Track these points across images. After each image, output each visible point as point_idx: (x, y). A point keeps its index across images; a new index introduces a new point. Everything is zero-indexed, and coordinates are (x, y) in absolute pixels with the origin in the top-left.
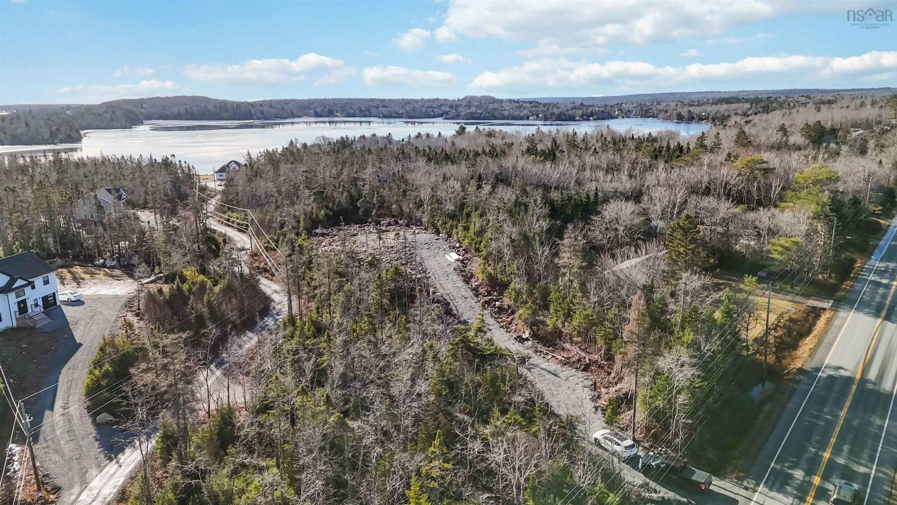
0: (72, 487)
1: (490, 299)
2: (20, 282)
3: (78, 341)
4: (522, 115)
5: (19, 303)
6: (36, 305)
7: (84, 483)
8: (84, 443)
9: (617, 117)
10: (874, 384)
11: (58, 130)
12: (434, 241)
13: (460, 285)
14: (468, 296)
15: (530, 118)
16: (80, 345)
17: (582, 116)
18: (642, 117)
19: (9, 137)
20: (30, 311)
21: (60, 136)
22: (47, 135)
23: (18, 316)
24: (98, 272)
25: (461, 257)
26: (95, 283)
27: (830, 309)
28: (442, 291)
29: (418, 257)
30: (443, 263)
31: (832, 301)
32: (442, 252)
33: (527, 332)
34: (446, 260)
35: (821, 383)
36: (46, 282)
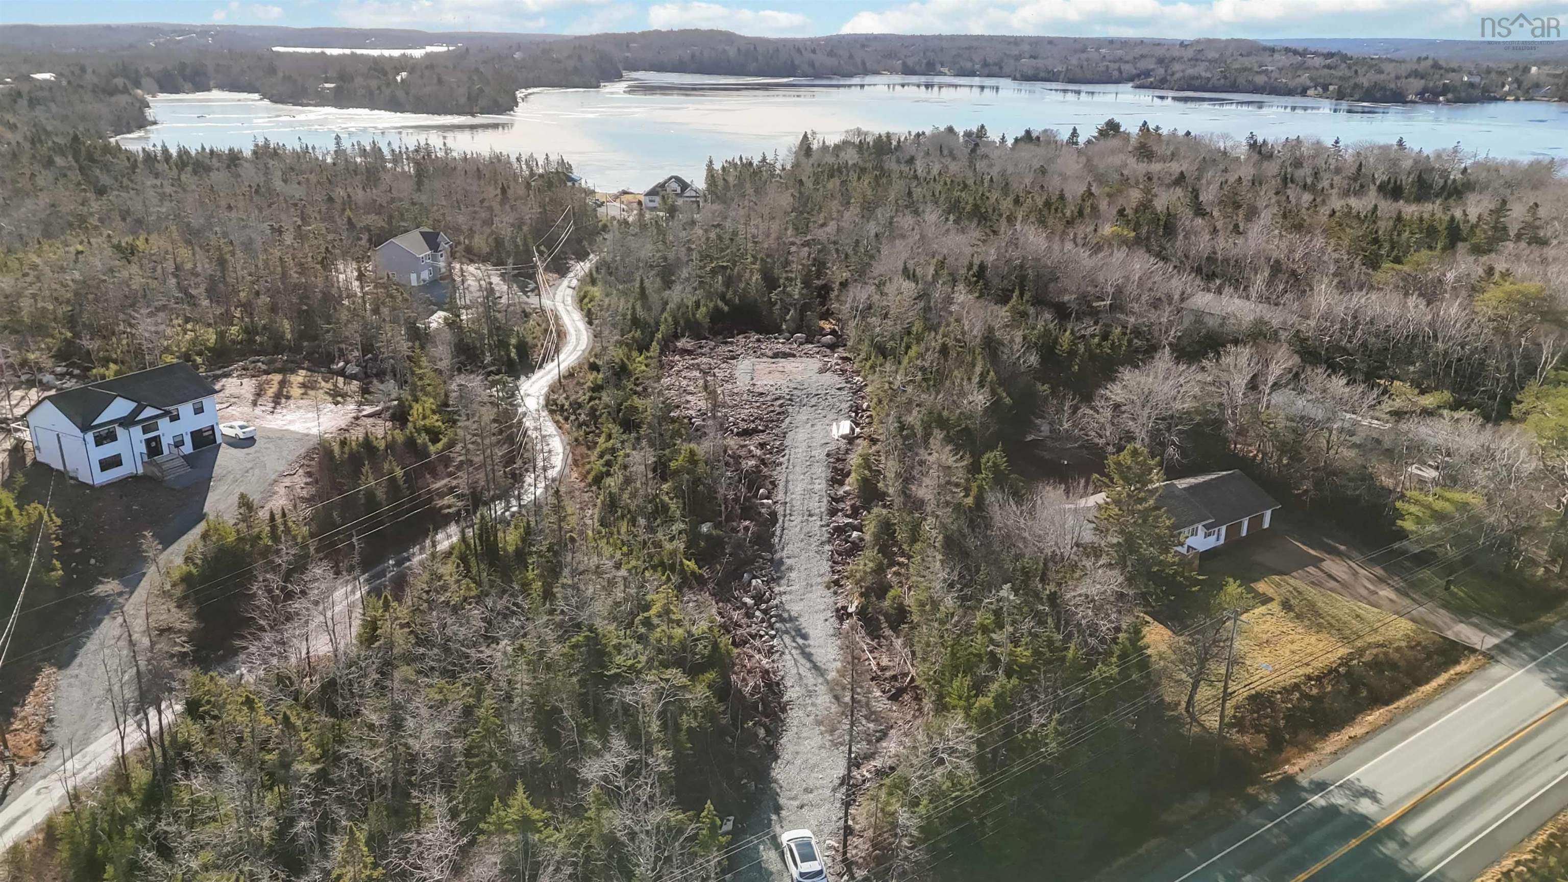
1: (847, 525)
2: (149, 412)
3: (206, 509)
4: (1292, 84)
5: (148, 442)
6: (179, 443)
7: (84, 743)
10: (1404, 844)
12: (833, 391)
13: (817, 487)
14: (817, 511)
15: (1309, 92)
16: (206, 516)
17: (1421, 94)
20: (166, 451)
22: (463, 100)
23: (146, 459)
24: (323, 384)
25: (858, 430)
26: (299, 408)
27: (1484, 654)
28: (780, 496)
29: (787, 421)
30: (819, 439)
31: (1509, 634)
32: (831, 416)
33: (856, 603)
34: (829, 432)
35: (1298, 819)
36: (199, 410)
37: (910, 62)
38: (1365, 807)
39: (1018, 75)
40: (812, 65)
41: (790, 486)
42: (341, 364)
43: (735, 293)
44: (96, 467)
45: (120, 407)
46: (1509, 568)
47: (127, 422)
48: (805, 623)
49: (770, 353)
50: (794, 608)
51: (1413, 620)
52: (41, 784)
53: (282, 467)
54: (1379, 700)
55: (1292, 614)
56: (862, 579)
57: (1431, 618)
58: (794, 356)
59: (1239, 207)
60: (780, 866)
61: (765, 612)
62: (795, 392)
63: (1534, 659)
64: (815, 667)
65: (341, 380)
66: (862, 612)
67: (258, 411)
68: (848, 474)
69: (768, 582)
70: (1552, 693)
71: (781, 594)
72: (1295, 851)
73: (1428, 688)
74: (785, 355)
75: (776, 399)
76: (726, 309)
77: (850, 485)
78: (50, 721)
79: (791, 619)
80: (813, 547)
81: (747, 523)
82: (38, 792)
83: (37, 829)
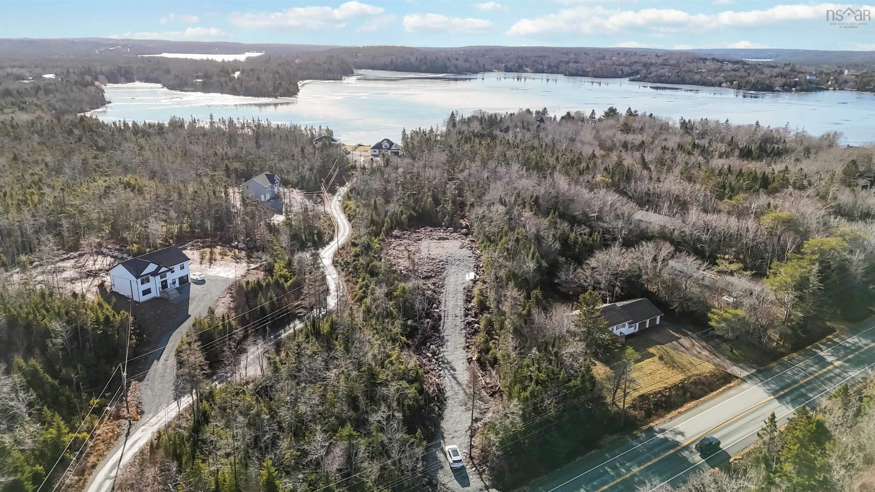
0: (150, 413)
1: (472, 321)
2: (164, 269)
3: (189, 313)
4: (714, 80)
5: (162, 282)
6: (174, 283)
7: (157, 412)
8: (167, 386)
9: (827, 89)
11: (280, 84)
12: (467, 258)
13: (459, 304)
14: (459, 315)
15: (723, 85)
16: (190, 316)
17: (783, 86)
18: (858, 90)
19: (243, 89)
20: (169, 287)
21: (281, 90)
22: (271, 89)
23: (161, 290)
24: (229, 253)
25: (478, 277)
26: (221, 265)
27: (741, 379)
28: (442, 308)
29: (445, 272)
30: (460, 281)
31: (754, 371)
32: (465, 270)
33: (476, 356)
34: (464, 278)
35: (651, 443)
36: (182, 268)
37: (509, 65)
38: (679, 438)
39: (567, 73)
40: (456, 66)
41: (447, 303)
42: (236, 243)
43: (420, 206)
44: (141, 294)
45: (152, 267)
46: (761, 343)
47: (154, 274)
48: (454, 364)
49: (437, 238)
50: (450, 358)
51: (714, 364)
52: (143, 428)
53: (219, 293)
54: (694, 397)
55: (663, 362)
56: (479, 346)
57: (722, 363)
58: (448, 239)
59: (664, 165)
60: (445, 459)
61: (437, 360)
62: (449, 258)
63: (762, 381)
64: (459, 383)
65: (237, 251)
66: (478, 360)
67: (203, 266)
68: (473, 298)
69: (438, 347)
70: (766, 395)
71: (443, 352)
72: (648, 454)
73: (715, 393)
74: (444, 239)
75: (440, 262)
76: (415, 214)
77: (474, 303)
78: (140, 403)
79: (448, 363)
80: (457, 331)
81: (428, 320)
82: (142, 431)
83: (147, 444)
